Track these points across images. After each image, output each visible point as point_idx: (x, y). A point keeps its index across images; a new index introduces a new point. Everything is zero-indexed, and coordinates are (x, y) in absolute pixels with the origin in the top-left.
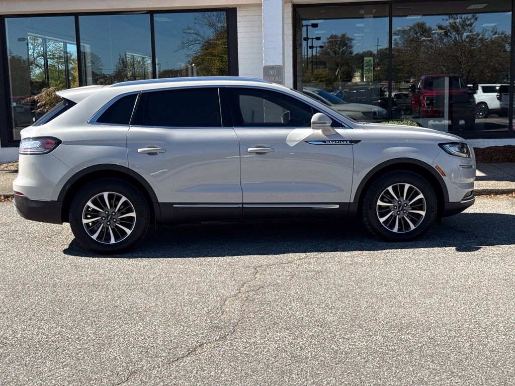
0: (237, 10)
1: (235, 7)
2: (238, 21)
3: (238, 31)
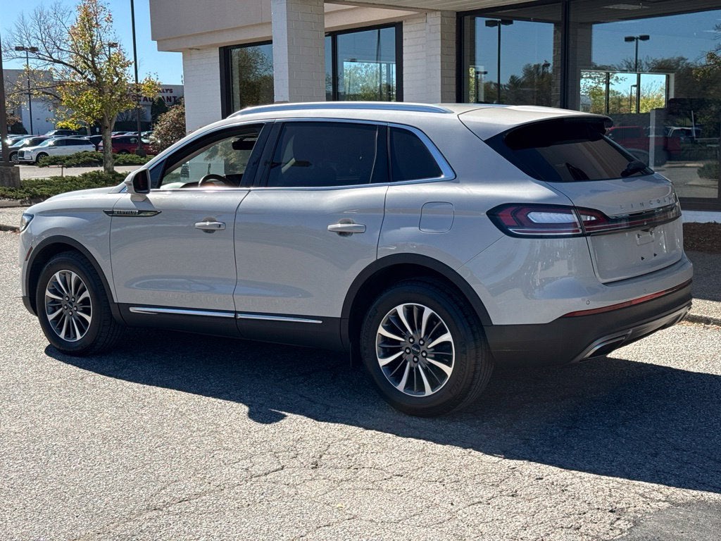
0: (403, 24)
1: (400, 20)
2: (404, 38)
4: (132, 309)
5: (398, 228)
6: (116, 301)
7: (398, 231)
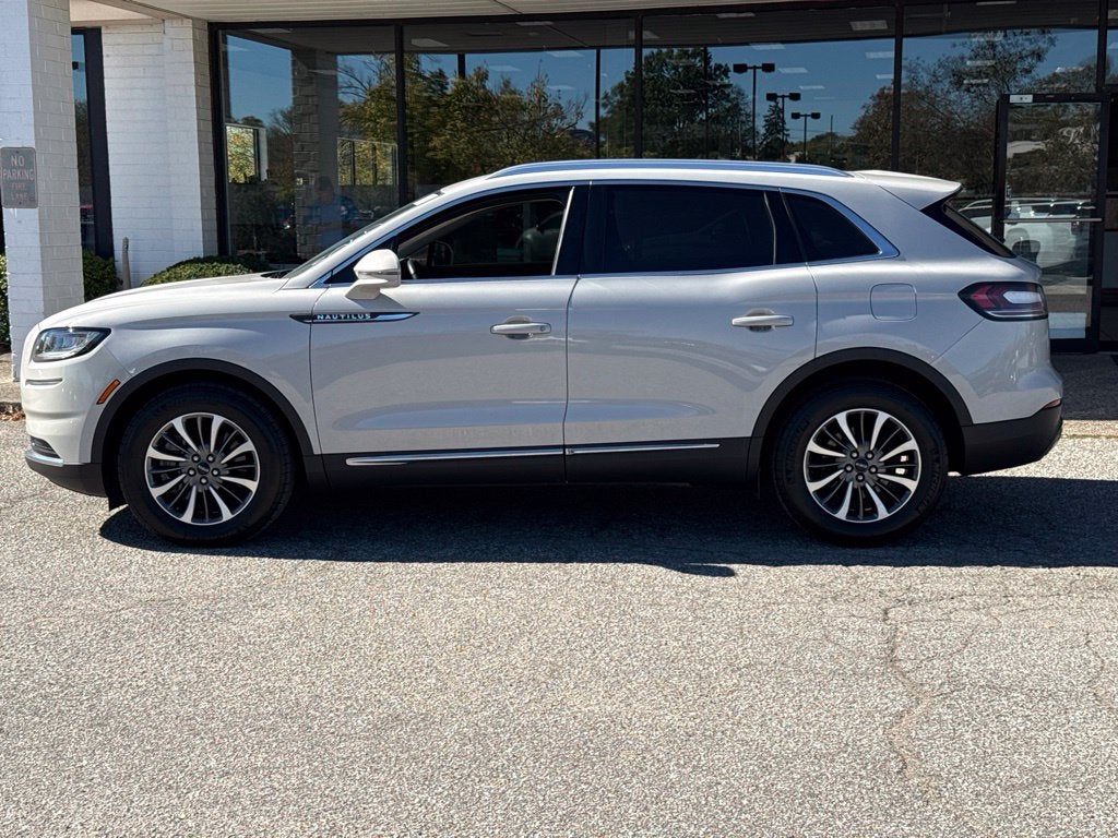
0: (103, 31)
3: (105, 75)
4: (350, 462)
5: (844, 317)
6: (316, 451)
7: (842, 320)
